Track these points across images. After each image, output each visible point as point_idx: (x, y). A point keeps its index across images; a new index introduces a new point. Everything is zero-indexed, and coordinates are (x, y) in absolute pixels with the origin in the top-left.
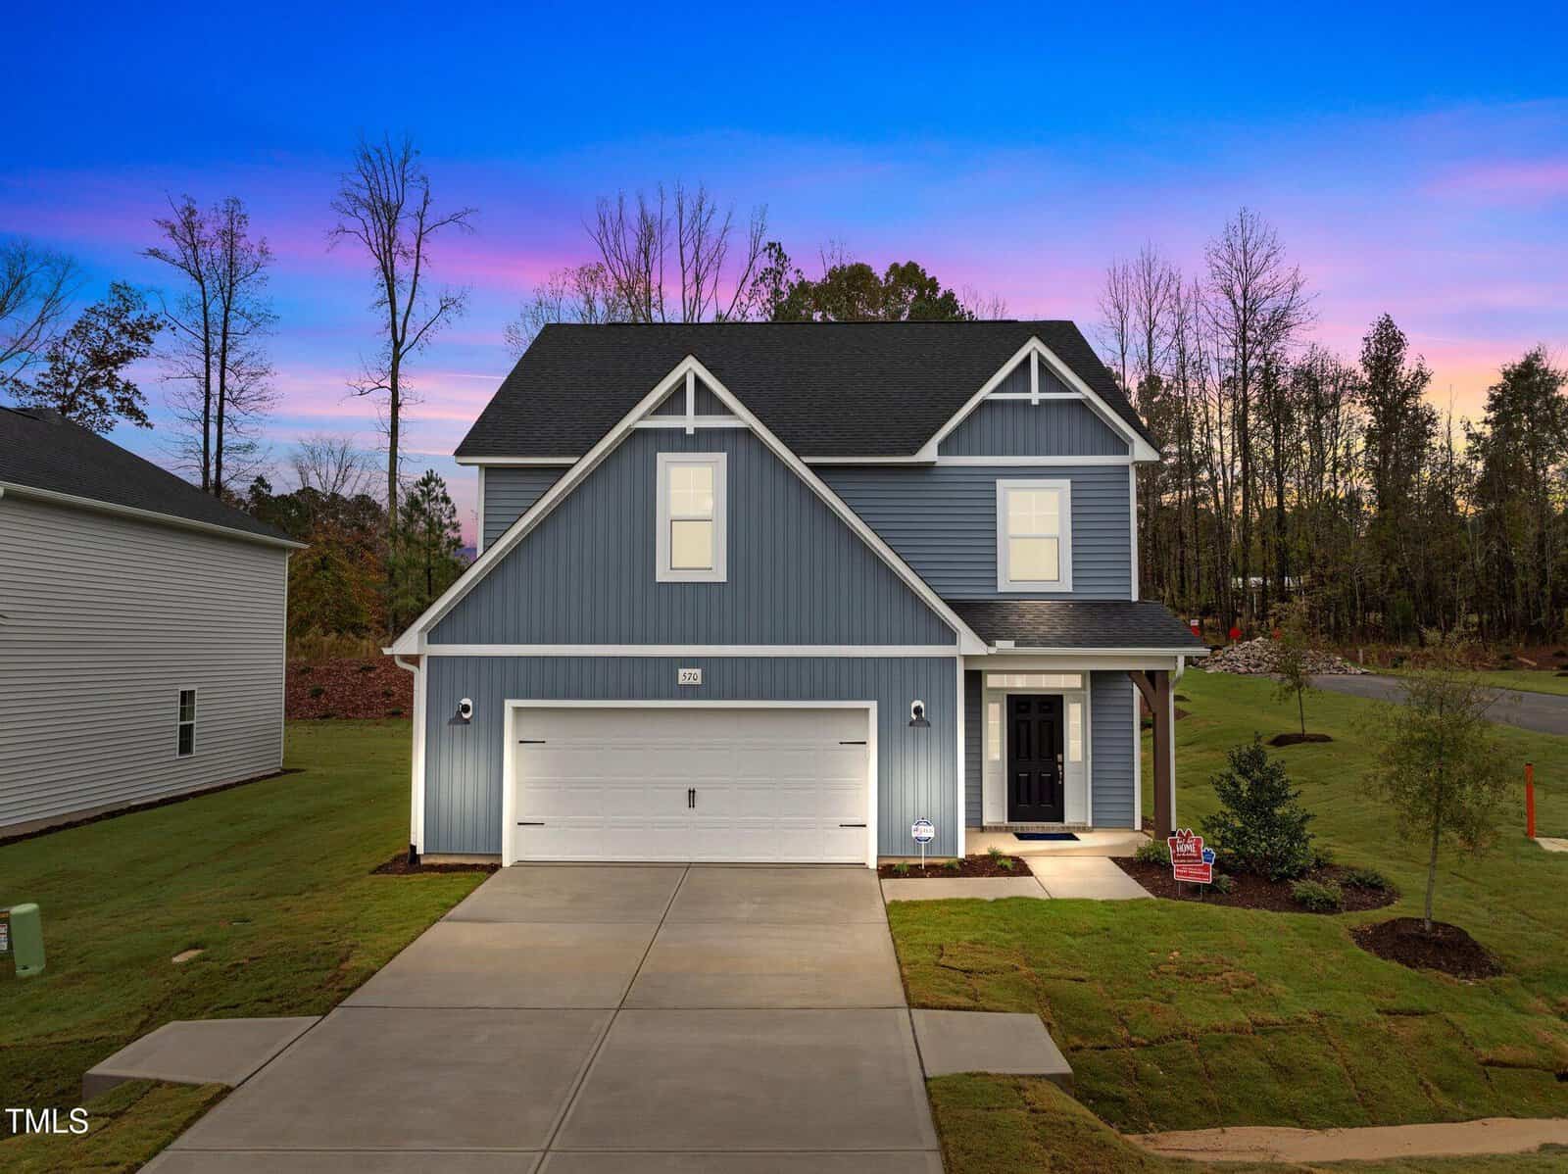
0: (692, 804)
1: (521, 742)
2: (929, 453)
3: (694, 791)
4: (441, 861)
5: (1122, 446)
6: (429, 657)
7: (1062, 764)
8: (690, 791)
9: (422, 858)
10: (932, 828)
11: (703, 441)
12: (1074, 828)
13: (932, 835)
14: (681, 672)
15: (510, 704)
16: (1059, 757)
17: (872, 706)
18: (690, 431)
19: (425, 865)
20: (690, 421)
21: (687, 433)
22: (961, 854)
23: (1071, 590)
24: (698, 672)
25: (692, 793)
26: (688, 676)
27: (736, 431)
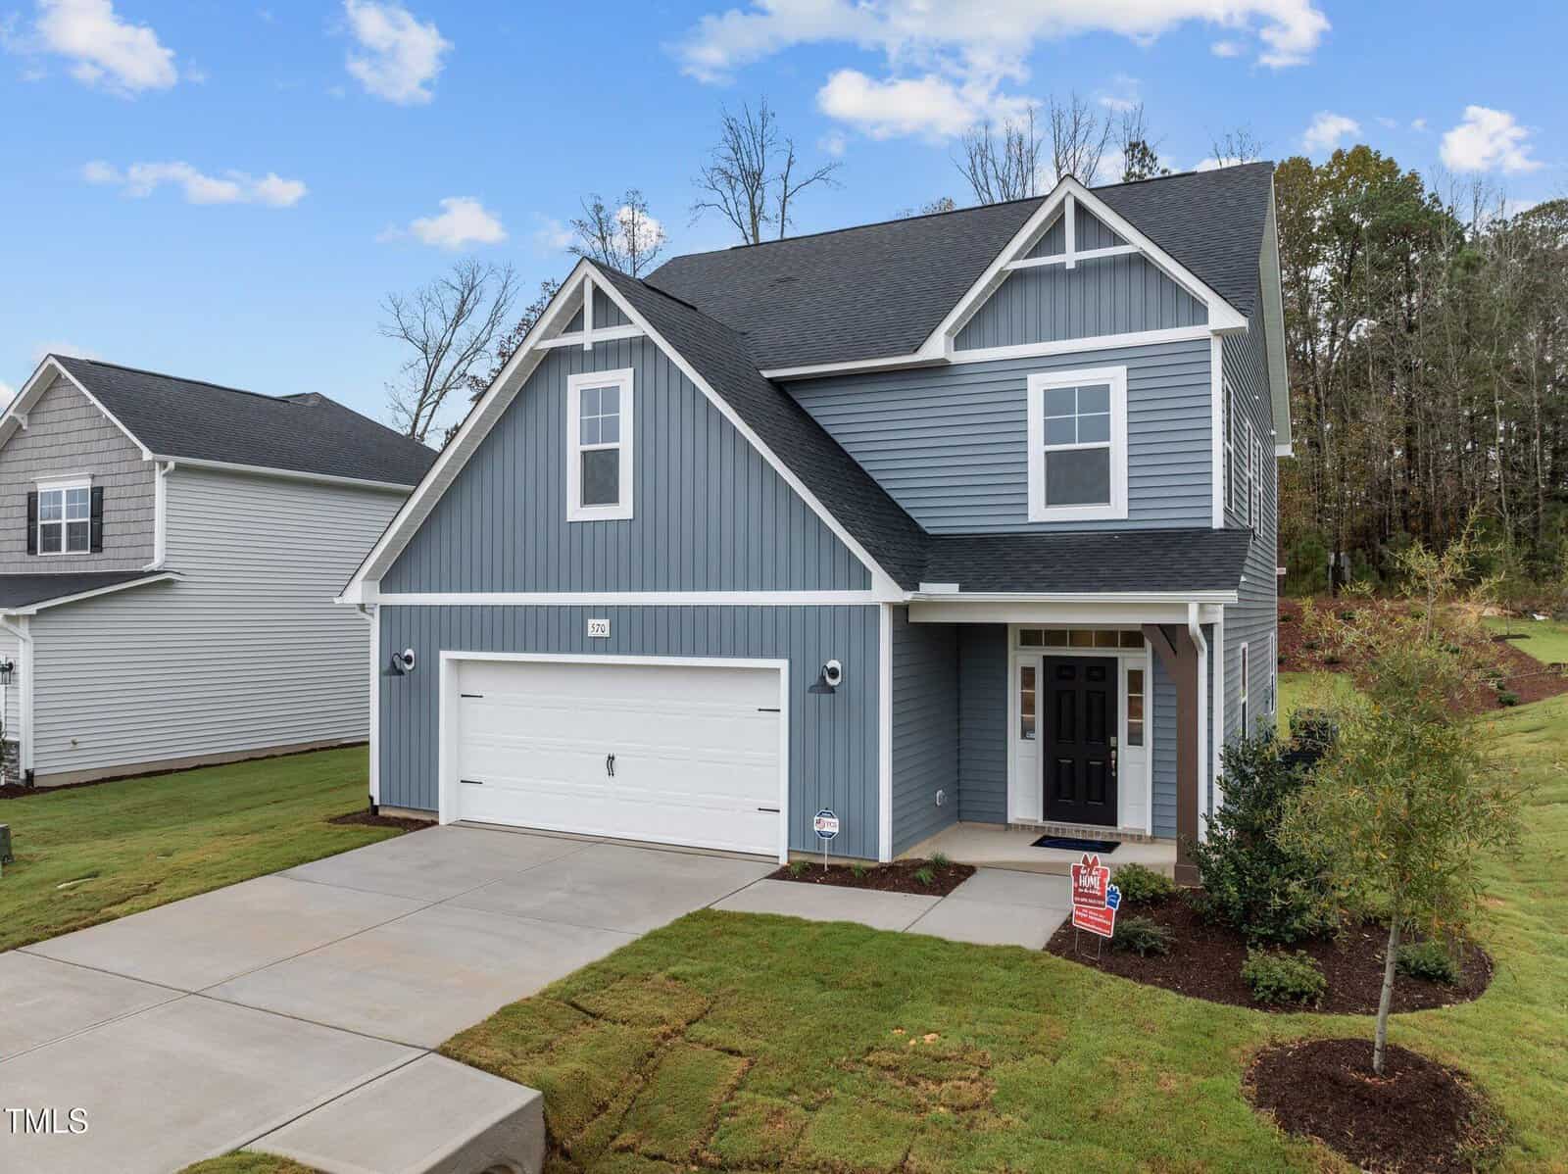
0: (611, 773)
1: (463, 696)
2: (937, 347)
3: (613, 758)
4: (393, 813)
5: (1197, 312)
6: (381, 606)
7: (1116, 749)
8: (609, 758)
9: (380, 809)
10: (836, 821)
11: (606, 355)
12: (1125, 835)
13: (836, 830)
14: (591, 622)
15: (445, 656)
16: (1113, 739)
17: (782, 664)
18: (588, 347)
19: (383, 818)
20: (588, 337)
21: (585, 349)
22: (885, 856)
23: (1125, 516)
24: (606, 622)
25: (611, 758)
26: (598, 627)
27: (630, 342)
